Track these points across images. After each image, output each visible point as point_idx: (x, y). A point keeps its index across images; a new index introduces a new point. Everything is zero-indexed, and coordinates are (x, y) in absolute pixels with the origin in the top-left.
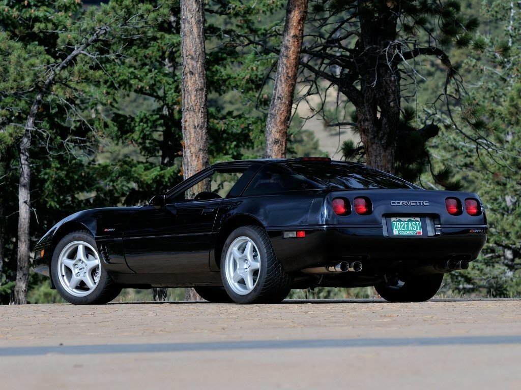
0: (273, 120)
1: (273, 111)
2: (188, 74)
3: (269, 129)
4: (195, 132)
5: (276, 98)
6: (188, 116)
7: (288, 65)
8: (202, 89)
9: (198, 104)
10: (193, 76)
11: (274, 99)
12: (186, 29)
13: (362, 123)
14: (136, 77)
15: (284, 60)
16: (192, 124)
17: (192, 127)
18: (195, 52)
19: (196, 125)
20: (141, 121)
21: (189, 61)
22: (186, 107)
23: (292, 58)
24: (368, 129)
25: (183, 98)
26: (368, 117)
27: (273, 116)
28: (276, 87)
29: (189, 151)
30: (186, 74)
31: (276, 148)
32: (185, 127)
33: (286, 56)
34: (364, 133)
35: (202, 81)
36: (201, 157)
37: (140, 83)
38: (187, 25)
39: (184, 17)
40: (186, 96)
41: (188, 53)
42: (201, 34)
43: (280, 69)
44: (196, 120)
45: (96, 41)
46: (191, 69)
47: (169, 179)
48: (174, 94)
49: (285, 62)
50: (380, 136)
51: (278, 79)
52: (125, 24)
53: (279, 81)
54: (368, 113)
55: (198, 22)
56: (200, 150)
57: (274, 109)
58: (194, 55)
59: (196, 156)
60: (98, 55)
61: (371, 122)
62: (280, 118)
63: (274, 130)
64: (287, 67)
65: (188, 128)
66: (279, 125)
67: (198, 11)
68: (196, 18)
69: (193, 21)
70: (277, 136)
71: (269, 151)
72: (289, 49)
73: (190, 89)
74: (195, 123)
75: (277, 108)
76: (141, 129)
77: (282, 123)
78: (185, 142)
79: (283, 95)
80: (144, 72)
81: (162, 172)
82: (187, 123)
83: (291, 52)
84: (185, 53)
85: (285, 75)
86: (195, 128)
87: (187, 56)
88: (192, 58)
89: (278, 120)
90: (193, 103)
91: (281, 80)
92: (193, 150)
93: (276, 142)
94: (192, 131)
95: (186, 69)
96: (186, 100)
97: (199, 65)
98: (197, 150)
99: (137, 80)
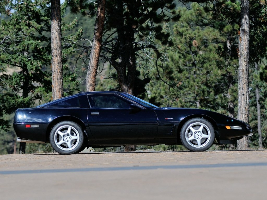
0: (89, 76)
1: (89, 72)
2: (55, 56)
3: (88, 79)
4: (58, 81)
5: (91, 66)
6: (55, 74)
7: (96, 52)
8: (60, 63)
9: (59, 69)
10: (57, 57)
11: (90, 67)
12: (53, 37)
13: (120, 77)
14: (13, 58)
15: (94, 50)
16: (56, 78)
17: (57, 79)
18: (58, 46)
19: (58, 78)
20: (15, 77)
21: (55, 50)
22: (54, 70)
23: (97, 49)
24: (122, 80)
25: (52, 66)
26: (122, 75)
27: (90, 74)
28: (90, 62)
29: (55, 89)
30: (54, 56)
31: (91, 88)
32: (53, 79)
33: (95, 48)
34: (121, 81)
35: (61, 59)
36: (60, 92)
37: (15, 60)
38: (54, 35)
39: (53, 32)
40: (54, 65)
41: (54, 48)
42: (60, 39)
43: (92, 54)
44: (58, 76)
45: (4, 42)
46: (56, 54)
47: (27, 102)
48: (30, 65)
49: (94, 51)
50: (127, 83)
51: (91, 58)
52: (17, 35)
53: (92, 59)
54: (122, 73)
55: (59, 34)
56: (60, 89)
57: (90, 71)
58: (57, 48)
59: (58, 91)
60: (5, 48)
61: (123, 77)
62: (92, 75)
63: (90, 80)
64: (95, 53)
65: (54, 79)
66: (92, 78)
67: (59, 29)
68: (58, 32)
69: (57, 33)
70: (91, 83)
71: (88, 89)
72: (96, 46)
73: (55, 62)
74: (58, 77)
75: (91, 71)
76: (15, 80)
77: (93, 77)
78: (54, 85)
79: (93, 65)
80: (16, 56)
81: (24, 99)
82: (54, 77)
83: (97, 47)
84: (53, 47)
85: (94, 57)
86: (58, 79)
87: (54, 49)
88: (56, 49)
89: (92, 76)
90: (57, 68)
91: (93, 59)
92: (57, 89)
93: (91, 85)
94: (57, 81)
95: (54, 54)
96: (54, 67)
97: (59, 52)
98: (59, 88)
99: (14, 59)
